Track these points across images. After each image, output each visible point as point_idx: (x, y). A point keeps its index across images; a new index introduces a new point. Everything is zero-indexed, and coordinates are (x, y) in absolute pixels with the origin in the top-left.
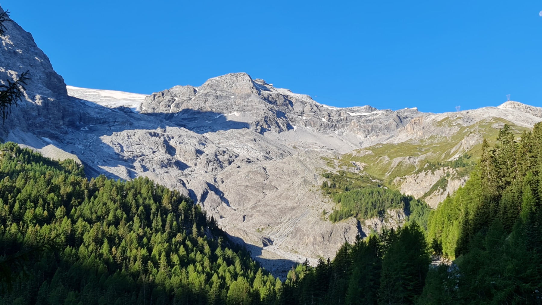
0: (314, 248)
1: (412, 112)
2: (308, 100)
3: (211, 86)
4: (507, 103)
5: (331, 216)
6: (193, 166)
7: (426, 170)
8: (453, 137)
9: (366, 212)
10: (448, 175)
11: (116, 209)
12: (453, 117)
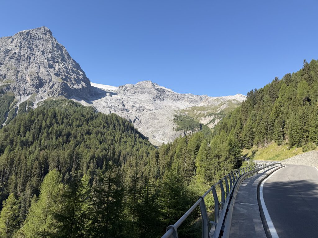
0: (170, 139)
1: (205, 96)
2: (171, 91)
3: (139, 85)
4: (238, 94)
5: (176, 129)
6: (131, 111)
7: (208, 116)
8: (219, 105)
9: (187, 128)
10: (216, 118)
11: (104, 123)
12: (219, 98)
